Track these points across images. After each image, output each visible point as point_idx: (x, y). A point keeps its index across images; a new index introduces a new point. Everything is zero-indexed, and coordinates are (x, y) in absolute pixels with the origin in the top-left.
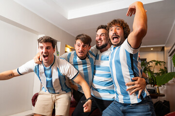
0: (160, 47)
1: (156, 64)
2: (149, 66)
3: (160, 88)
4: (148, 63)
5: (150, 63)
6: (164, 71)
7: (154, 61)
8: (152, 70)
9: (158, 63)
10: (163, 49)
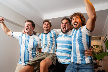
0: (99, 37)
1: (97, 47)
2: (92, 48)
3: (99, 62)
4: (92, 46)
5: (93, 47)
6: (101, 51)
7: (95, 45)
8: (94, 51)
9: (98, 46)
10: (100, 38)
